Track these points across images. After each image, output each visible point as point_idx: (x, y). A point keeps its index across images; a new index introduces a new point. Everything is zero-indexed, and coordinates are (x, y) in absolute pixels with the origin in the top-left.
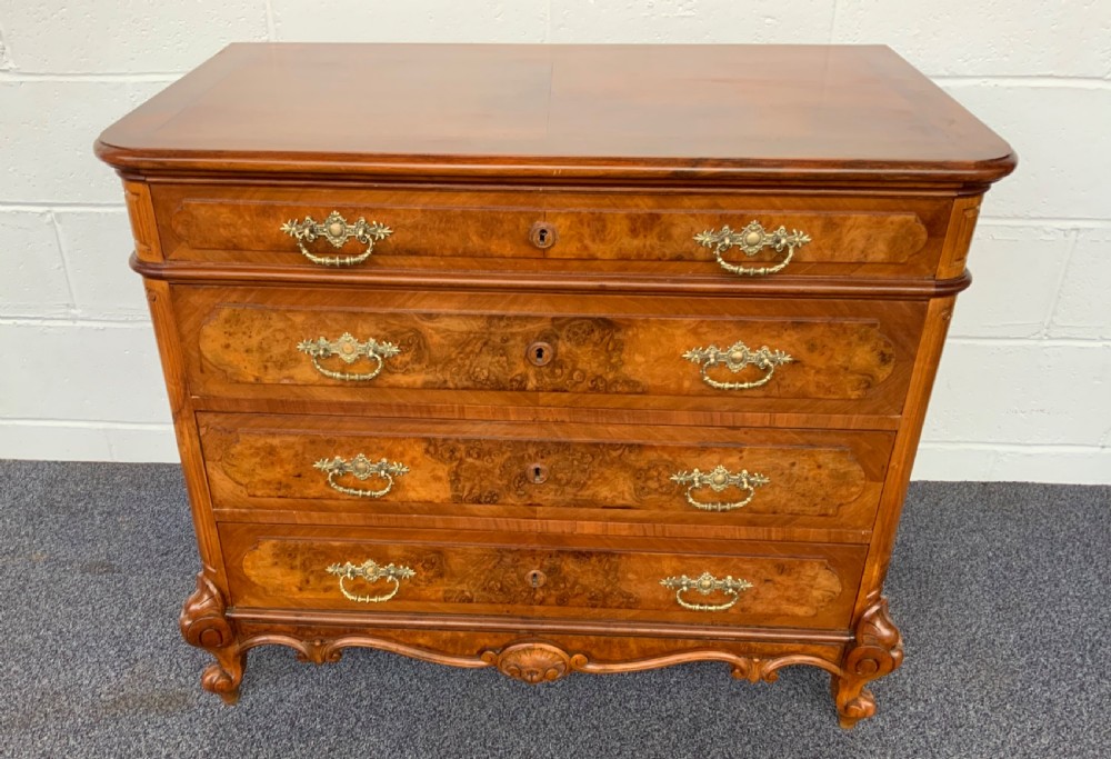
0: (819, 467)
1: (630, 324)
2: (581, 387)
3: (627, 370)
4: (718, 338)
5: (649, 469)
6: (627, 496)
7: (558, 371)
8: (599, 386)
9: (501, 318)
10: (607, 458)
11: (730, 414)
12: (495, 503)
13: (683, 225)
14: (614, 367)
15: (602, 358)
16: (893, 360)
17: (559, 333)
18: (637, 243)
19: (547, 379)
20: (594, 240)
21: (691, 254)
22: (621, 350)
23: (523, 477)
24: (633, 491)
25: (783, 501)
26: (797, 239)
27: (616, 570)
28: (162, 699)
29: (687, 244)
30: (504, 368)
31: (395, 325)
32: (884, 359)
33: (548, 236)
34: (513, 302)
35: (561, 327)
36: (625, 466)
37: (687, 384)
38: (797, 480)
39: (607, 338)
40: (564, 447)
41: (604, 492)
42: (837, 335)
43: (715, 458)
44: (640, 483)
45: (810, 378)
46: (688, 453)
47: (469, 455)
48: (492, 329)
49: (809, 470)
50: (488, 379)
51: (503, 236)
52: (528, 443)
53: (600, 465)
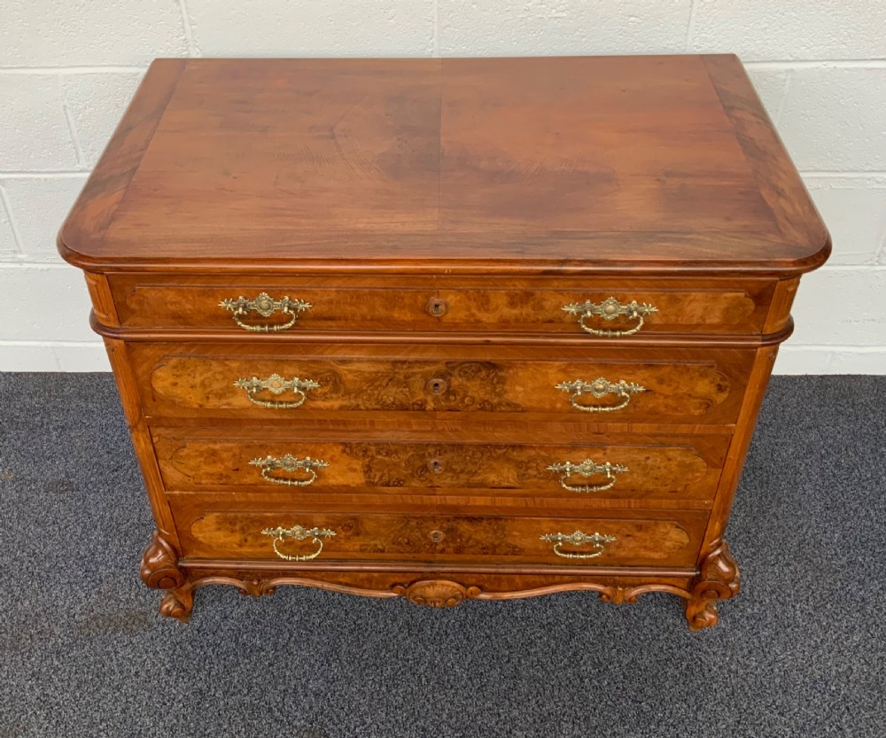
0: (669, 460)
1: (511, 365)
2: (471, 408)
3: (510, 397)
4: (583, 375)
5: (529, 462)
6: (511, 480)
7: (452, 398)
8: (485, 406)
9: (404, 362)
10: (494, 455)
11: (595, 424)
12: (401, 486)
13: (553, 300)
14: (499, 395)
15: (488, 388)
16: (728, 389)
17: (451, 372)
18: (515, 312)
19: (443, 403)
20: (480, 310)
21: (560, 318)
22: (504, 383)
23: (425, 468)
24: (516, 477)
25: (640, 483)
26: (647, 310)
27: (503, 529)
28: (127, 619)
29: (556, 313)
30: (407, 396)
31: (316, 368)
32: (720, 389)
33: (442, 307)
34: (414, 350)
35: (453, 368)
36: (508, 460)
37: (559, 406)
38: (652, 469)
39: (492, 375)
40: (459, 447)
41: (492, 478)
42: (682, 373)
43: (583, 454)
44: (522, 471)
45: (661, 401)
46: (561, 451)
47: (379, 453)
48: (396, 370)
49: (661, 462)
50: (393, 403)
51: (404, 308)
52: (427, 445)
53: (488, 459)
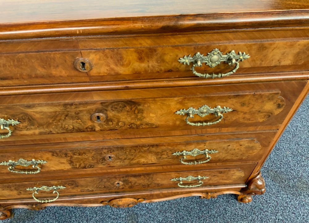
0: (241, 145)
1: (145, 101)
2: (124, 128)
3: (147, 120)
4: (193, 104)
5: (162, 152)
6: (153, 160)
7: (111, 123)
8: (131, 126)
9: (71, 105)
10: (142, 150)
11: (200, 130)
12: (93, 167)
13: (171, 54)
14: (140, 119)
15: (133, 116)
16: (284, 106)
17: (107, 109)
18: (143, 65)
19: (106, 126)
20: (117, 65)
21: (177, 68)
22: (143, 113)
23: (104, 159)
24: (156, 159)
25: (223, 157)
26: (241, 57)
29: (174, 64)
30: (81, 124)
31: (11, 112)
32: (279, 106)
33: (87, 65)
34: (76, 96)
35: (107, 106)
36: (150, 152)
37: (178, 123)
38: (230, 150)
39: (134, 109)
40: (122, 148)
41: (143, 160)
42: (257, 99)
43: (193, 146)
44: (159, 156)
45: (240, 116)
46: (180, 146)
47: (74, 154)
48: (68, 110)
49: (236, 147)
50: (73, 128)
51: (58, 66)
52: (102, 149)
53: (139, 152)
